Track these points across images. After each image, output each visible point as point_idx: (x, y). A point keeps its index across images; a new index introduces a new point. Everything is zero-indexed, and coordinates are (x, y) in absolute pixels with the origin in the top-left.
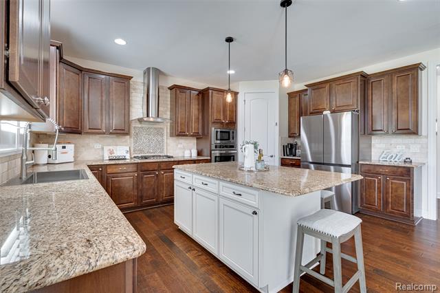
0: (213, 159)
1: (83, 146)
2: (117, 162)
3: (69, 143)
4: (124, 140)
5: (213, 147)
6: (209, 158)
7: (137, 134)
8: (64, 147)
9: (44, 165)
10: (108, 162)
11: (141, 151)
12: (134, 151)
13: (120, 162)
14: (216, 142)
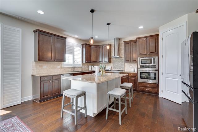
4: (110, 64)
7: (114, 62)
12: (113, 68)
14: (141, 64)
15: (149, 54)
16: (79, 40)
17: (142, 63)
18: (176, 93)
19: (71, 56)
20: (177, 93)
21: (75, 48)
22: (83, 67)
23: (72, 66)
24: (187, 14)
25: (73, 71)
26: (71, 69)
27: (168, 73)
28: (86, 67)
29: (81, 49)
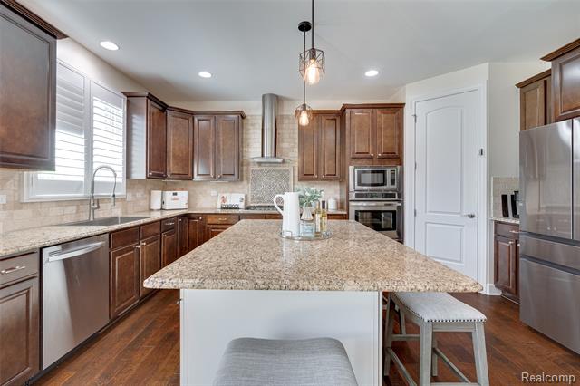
0: (352, 214)
1: (201, 193)
2: (230, 212)
3: (183, 190)
4: (240, 186)
5: (353, 196)
6: (345, 213)
7: (256, 179)
8: (175, 194)
9: (158, 210)
10: (220, 211)
11: (260, 199)
12: (252, 199)
13: (234, 211)
14: (358, 188)
15: (380, 158)
16: (113, 69)
17: (360, 184)
18: (456, 261)
19: (80, 140)
20: (460, 262)
21: (95, 103)
22: (129, 198)
23: (80, 195)
24: (487, 64)
25: (85, 218)
26: (73, 209)
27: (431, 212)
28: (139, 195)
29: (120, 113)
